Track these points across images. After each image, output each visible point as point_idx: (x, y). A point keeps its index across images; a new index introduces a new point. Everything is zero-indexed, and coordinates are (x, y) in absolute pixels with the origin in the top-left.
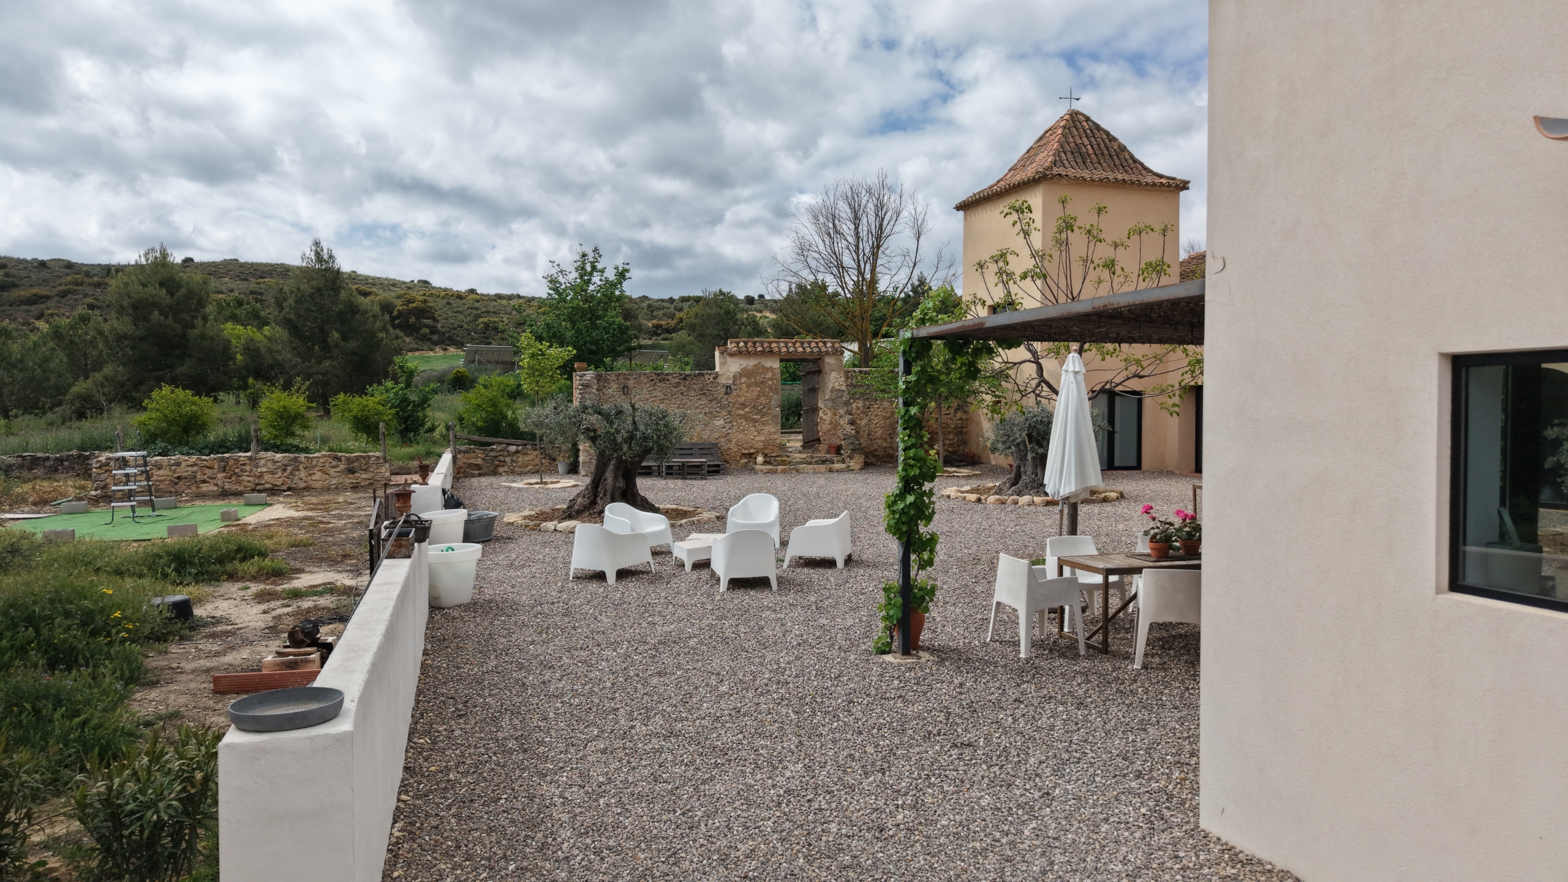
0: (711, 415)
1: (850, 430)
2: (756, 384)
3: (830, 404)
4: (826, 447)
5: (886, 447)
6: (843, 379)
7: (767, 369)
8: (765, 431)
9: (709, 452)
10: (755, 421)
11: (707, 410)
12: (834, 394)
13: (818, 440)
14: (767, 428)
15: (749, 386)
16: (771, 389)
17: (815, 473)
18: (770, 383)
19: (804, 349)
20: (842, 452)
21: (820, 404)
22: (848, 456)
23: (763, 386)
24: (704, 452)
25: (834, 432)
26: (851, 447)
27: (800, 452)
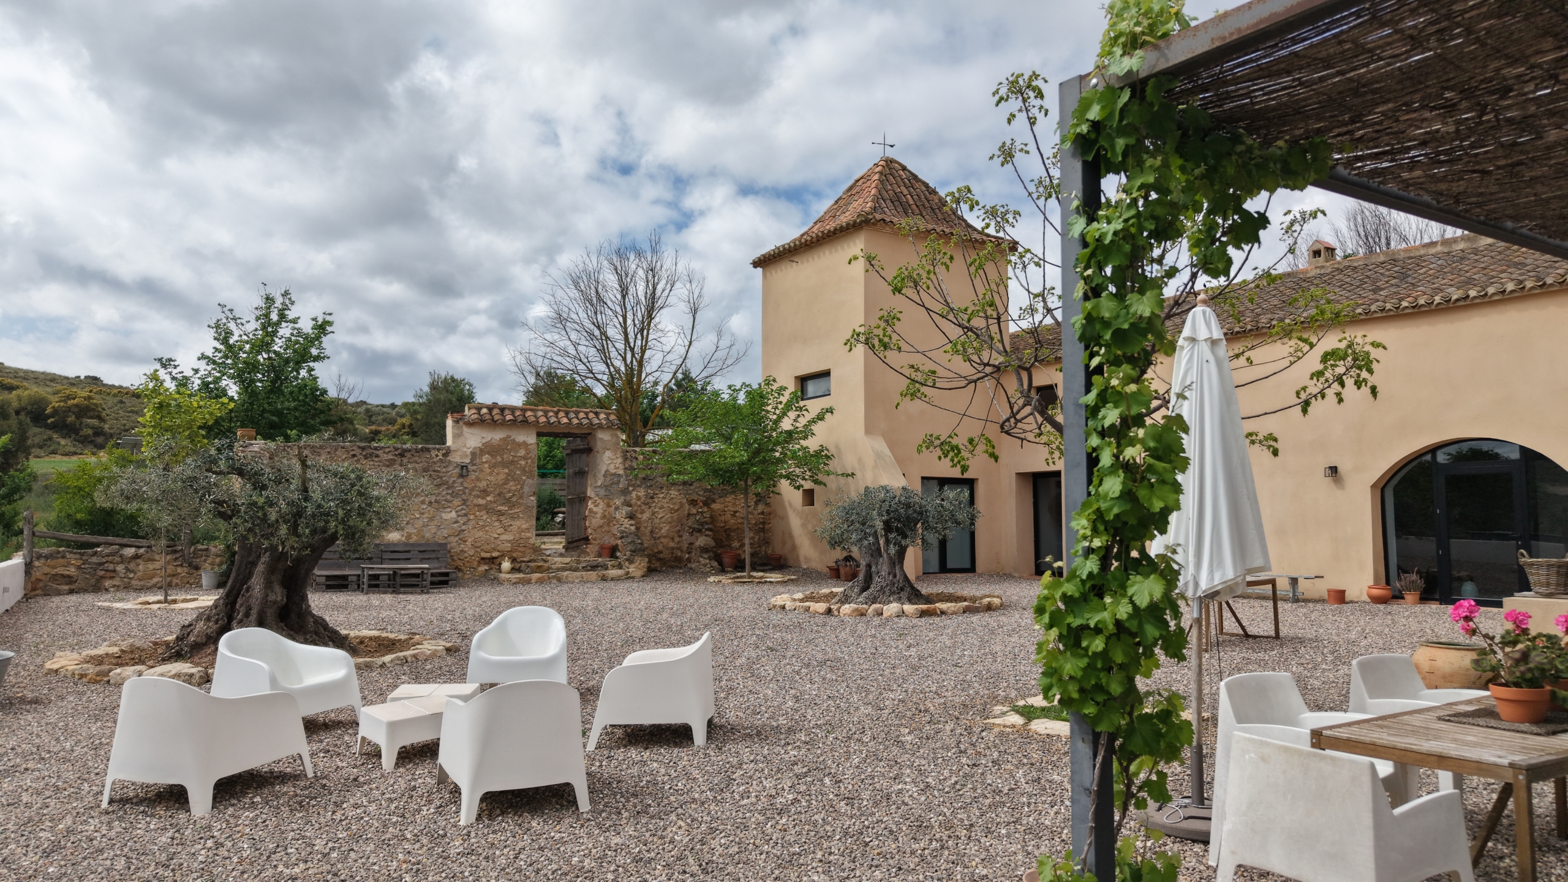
0: (439, 505)
1: (628, 525)
2: (504, 464)
3: (602, 492)
4: (597, 548)
5: (673, 548)
6: (620, 460)
7: (519, 445)
8: (514, 528)
9: (433, 555)
10: (501, 513)
11: (433, 499)
12: (608, 479)
13: (586, 539)
14: (517, 523)
15: (493, 466)
16: (523, 470)
17: (583, 582)
18: (523, 463)
19: (570, 420)
20: (618, 554)
21: (590, 492)
22: (627, 560)
23: (512, 467)
24: (426, 556)
25: (606, 528)
26: (630, 547)
27: (561, 555)
